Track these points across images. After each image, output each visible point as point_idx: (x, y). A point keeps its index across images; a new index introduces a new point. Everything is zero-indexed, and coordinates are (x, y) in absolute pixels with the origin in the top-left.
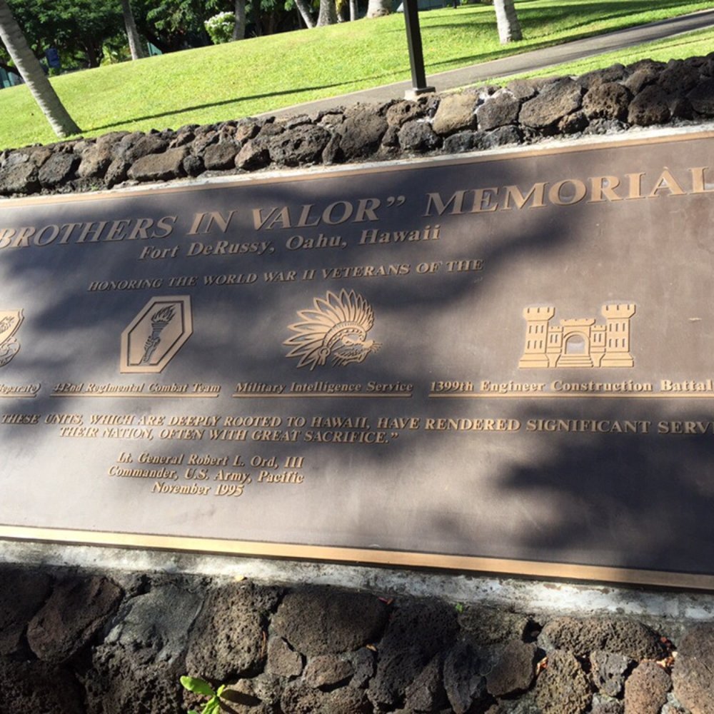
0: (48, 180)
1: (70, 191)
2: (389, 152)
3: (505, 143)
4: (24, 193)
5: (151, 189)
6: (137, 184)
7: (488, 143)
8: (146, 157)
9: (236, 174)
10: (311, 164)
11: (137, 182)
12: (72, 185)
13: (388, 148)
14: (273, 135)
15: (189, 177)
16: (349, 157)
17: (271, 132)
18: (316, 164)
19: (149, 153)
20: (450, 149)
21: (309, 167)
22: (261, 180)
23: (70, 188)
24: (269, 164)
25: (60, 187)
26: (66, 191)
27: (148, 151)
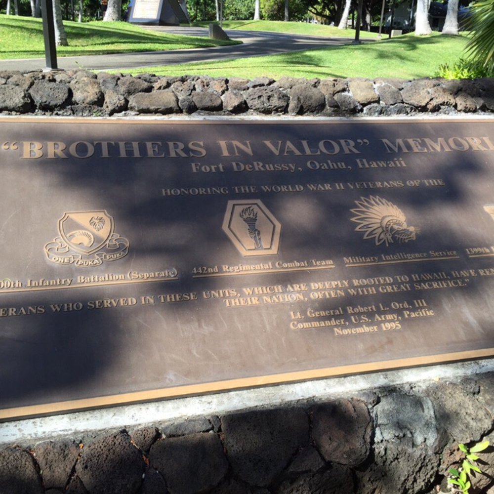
0: (49, 103)
1: (70, 114)
2: (333, 111)
3: (400, 114)
4: (17, 112)
5: (156, 120)
6: (138, 115)
7: (390, 113)
8: (137, 94)
9: (224, 115)
10: (281, 114)
11: (138, 113)
12: (72, 110)
13: (332, 109)
14: (241, 90)
15: (184, 113)
16: (306, 112)
17: (240, 88)
18: (284, 114)
19: (140, 91)
20: (369, 114)
21: (279, 115)
22: (247, 121)
23: (70, 112)
24: (247, 111)
25: (60, 110)
26: (65, 114)
27: (140, 90)
